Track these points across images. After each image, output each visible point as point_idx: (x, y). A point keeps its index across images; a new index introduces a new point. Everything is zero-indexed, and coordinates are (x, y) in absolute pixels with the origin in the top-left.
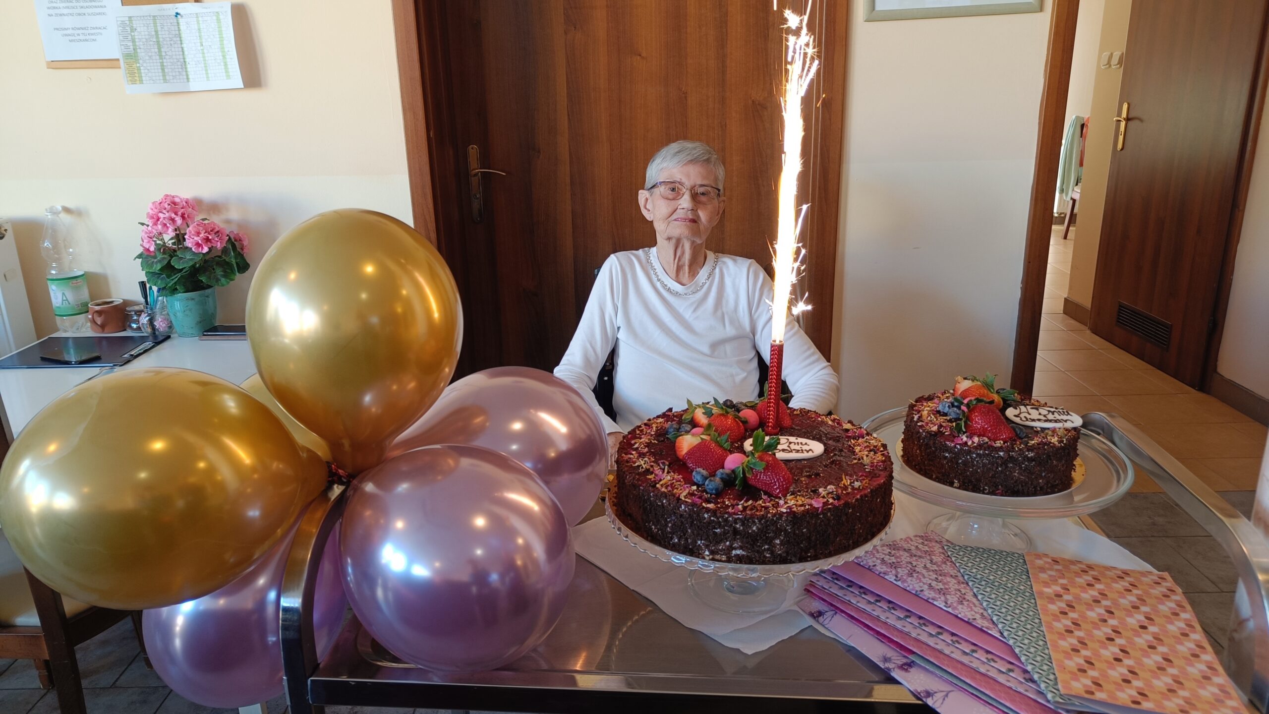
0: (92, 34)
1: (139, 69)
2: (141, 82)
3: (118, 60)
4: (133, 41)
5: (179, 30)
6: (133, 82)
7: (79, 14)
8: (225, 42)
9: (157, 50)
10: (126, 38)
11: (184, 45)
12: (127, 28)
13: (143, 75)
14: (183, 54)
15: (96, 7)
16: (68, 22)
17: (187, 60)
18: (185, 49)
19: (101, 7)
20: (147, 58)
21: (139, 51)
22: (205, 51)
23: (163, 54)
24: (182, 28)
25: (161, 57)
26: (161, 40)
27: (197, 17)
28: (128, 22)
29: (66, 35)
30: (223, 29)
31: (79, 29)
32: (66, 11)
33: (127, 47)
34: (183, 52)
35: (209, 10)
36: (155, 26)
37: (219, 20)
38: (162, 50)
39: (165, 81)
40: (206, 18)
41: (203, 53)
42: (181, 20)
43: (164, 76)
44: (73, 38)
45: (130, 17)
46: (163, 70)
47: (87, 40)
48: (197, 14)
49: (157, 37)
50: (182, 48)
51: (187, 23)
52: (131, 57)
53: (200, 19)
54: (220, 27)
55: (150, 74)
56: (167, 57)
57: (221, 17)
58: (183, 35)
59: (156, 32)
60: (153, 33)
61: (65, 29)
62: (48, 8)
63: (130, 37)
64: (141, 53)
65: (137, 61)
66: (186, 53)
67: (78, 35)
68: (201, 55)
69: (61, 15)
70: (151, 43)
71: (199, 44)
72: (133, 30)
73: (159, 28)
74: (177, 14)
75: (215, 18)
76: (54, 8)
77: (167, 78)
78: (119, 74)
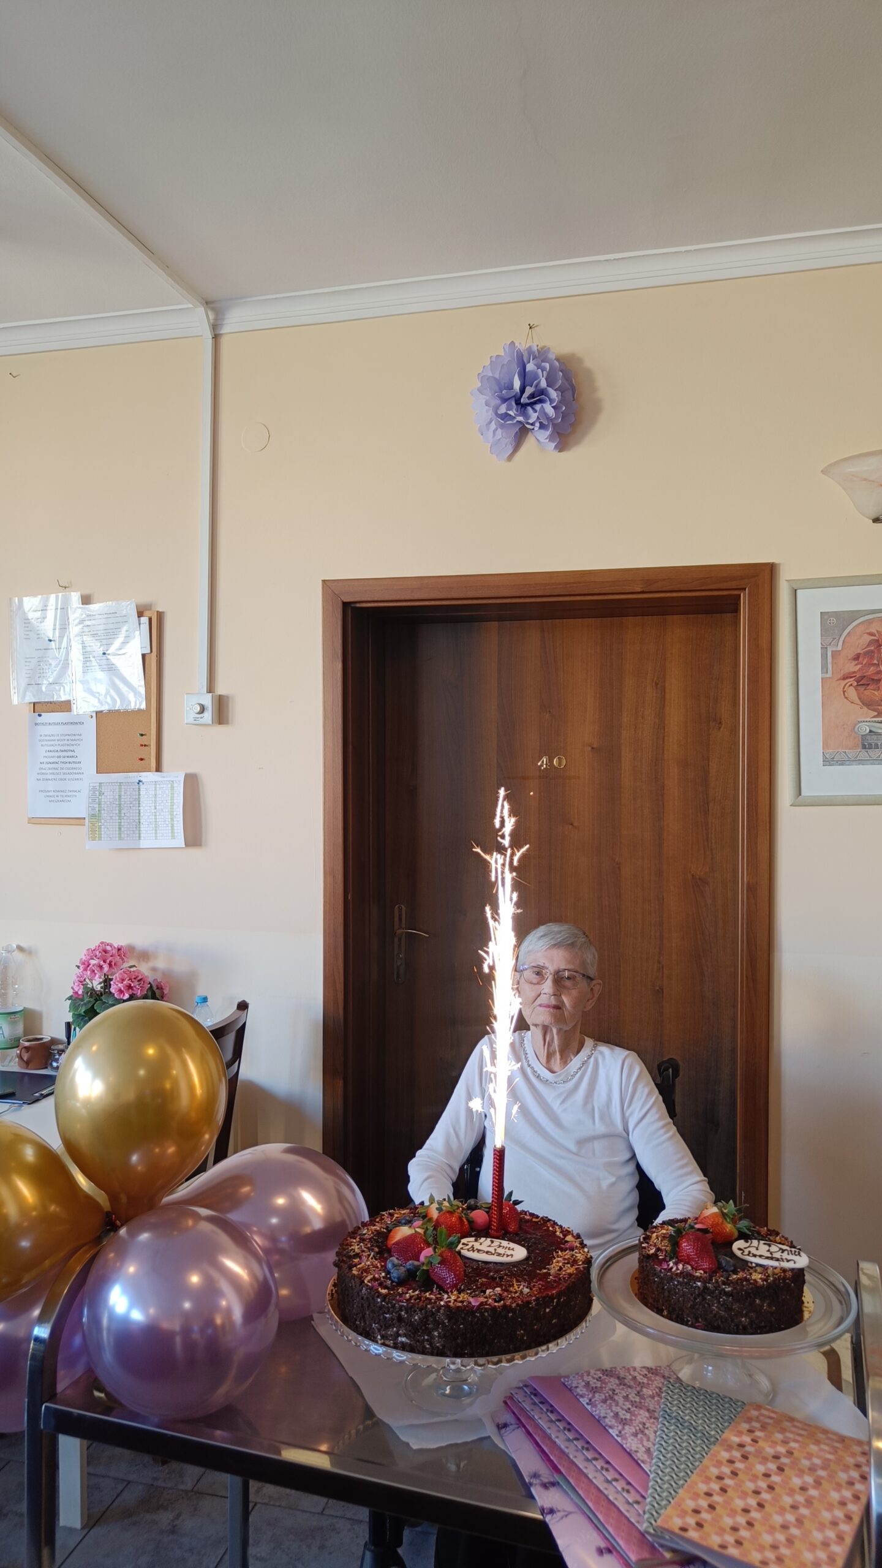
0: (68, 796)
1: (100, 828)
2: (100, 838)
3: (84, 818)
4: (100, 804)
5: (139, 795)
6: (94, 839)
7: (61, 779)
8: (175, 807)
9: (117, 812)
10: (94, 800)
11: (141, 808)
12: (97, 792)
13: (103, 833)
14: (139, 816)
15: (75, 773)
16: (51, 786)
17: (141, 821)
18: (142, 811)
19: (80, 773)
20: (109, 818)
21: (103, 812)
22: (158, 814)
23: (123, 815)
24: (141, 793)
25: (120, 817)
26: (123, 803)
27: (156, 785)
28: (98, 788)
29: (48, 796)
30: (175, 795)
31: (58, 791)
32: (51, 777)
33: (94, 809)
34: (139, 813)
35: (165, 779)
36: (120, 791)
37: (172, 788)
38: (123, 811)
39: (120, 838)
40: (162, 786)
41: (156, 816)
42: (142, 787)
43: (120, 834)
44: (53, 799)
45: (100, 783)
46: (120, 828)
47: (63, 801)
48: (155, 782)
49: (120, 801)
50: (139, 810)
51: (146, 789)
52: (95, 816)
53: (158, 786)
54: (173, 794)
55: (108, 833)
56: (125, 818)
57: (175, 785)
58: (141, 800)
59: (120, 796)
60: (117, 797)
61: (48, 791)
62: (38, 774)
63: (97, 800)
64: (104, 814)
65: (99, 821)
66: (142, 814)
67: (57, 796)
68: (153, 817)
69: (47, 780)
70: (114, 805)
71: (153, 808)
72: (101, 794)
73: (123, 793)
74: (140, 781)
75: (170, 786)
76: (43, 774)
77: (122, 836)
78: (84, 830)
